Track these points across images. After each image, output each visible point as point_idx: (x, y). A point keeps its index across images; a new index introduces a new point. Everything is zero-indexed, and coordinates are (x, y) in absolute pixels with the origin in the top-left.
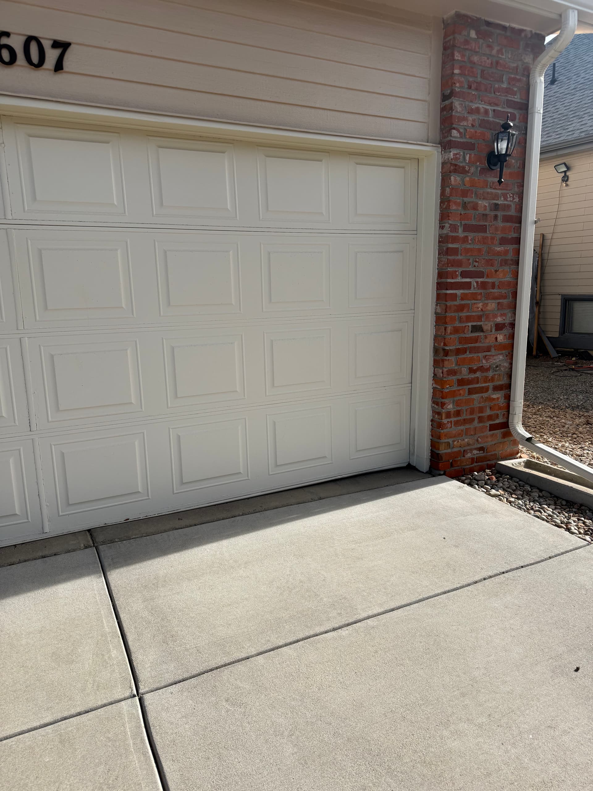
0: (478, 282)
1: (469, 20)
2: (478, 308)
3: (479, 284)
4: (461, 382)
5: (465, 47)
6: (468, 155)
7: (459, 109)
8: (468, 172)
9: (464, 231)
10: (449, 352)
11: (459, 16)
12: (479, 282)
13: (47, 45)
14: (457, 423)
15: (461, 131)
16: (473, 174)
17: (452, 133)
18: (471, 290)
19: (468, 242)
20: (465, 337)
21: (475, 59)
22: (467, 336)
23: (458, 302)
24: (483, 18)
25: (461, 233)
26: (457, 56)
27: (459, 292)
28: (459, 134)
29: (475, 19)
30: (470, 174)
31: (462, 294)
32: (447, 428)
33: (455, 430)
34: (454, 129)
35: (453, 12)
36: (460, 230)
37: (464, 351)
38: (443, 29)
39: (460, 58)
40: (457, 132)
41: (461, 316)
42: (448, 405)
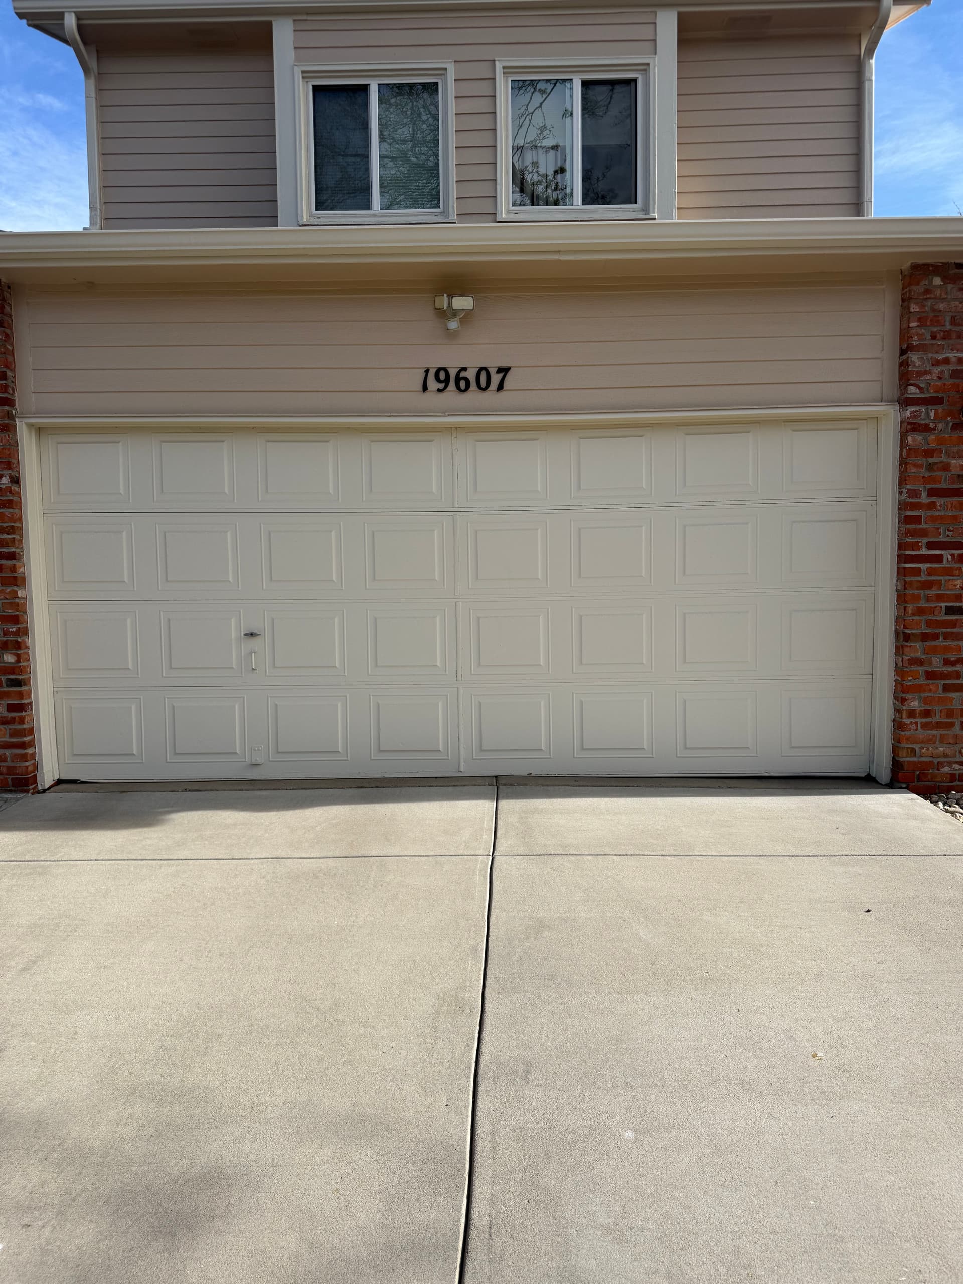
0: (954, 554)
1: (931, 268)
2: (956, 586)
3: (956, 557)
4: (930, 675)
5: (925, 297)
6: (933, 411)
7: (918, 363)
8: (934, 429)
9: (930, 495)
10: (911, 637)
11: (915, 267)
12: (956, 555)
13: (493, 371)
14: (925, 726)
15: (921, 386)
16: (941, 431)
17: (909, 390)
18: (943, 564)
19: (936, 508)
20: (936, 620)
21: (942, 306)
22: (939, 619)
23: (923, 578)
24: (953, 262)
25: (924, 498)
26: (913, 309)
27: (924, 566)
28: (918, 390)
29: (941, 264)
30: (936, 432)
31: (928, 568)
32: (910, 730)
33: (921, 734)
34: (911, 385)
35: (909, 264)
36: (924, 495)
37: (936, 637)
38: (902, 280)
39: (918, 310)
40: (915, 388)
41: (928, 594)
42: (912, 701)
